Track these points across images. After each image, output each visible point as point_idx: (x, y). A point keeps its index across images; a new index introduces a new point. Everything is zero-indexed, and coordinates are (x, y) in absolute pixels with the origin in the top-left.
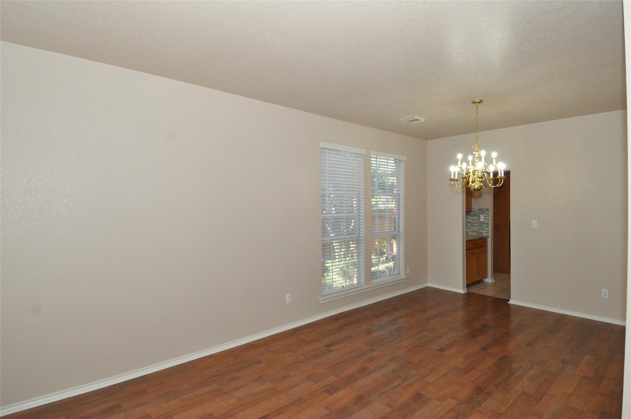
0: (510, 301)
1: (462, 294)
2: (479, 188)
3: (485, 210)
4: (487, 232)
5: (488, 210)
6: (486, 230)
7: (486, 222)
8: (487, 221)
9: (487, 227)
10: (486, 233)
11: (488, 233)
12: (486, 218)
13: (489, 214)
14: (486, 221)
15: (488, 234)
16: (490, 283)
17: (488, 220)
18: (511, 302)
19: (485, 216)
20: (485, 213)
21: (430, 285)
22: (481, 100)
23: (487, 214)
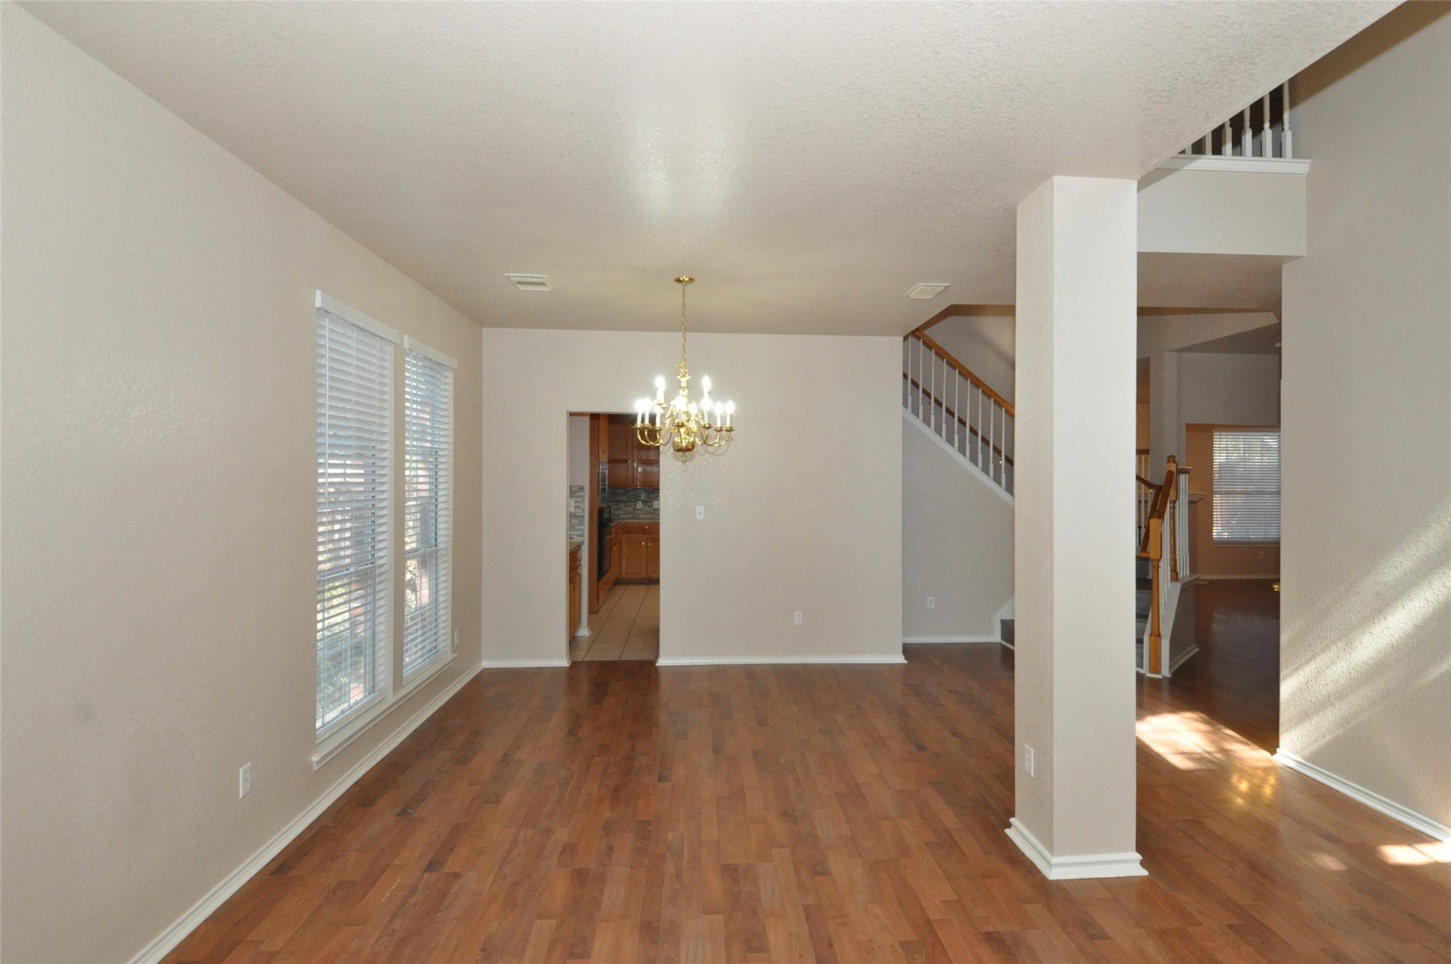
0: (659, 662)
1: (565, 667)
2: (690, 447)
3: (577, 488)
4: (579, 533)
5: (582, 488)
6: (578, 530)
7: (578, 514)
8: (580, 510)
9: (582, 523)
10: (579, 536)
11: (583, 536)
12: (578, 504)
13: (584, 496)
14: (579, 512)
15: (582, 538)
16: (584, 637)
17: (583, 509)
18: (661, 662)
19: (575, 502)
20: (577, 494)
21: (487, 664)
22: (691, 277)
23: (579, 497)
